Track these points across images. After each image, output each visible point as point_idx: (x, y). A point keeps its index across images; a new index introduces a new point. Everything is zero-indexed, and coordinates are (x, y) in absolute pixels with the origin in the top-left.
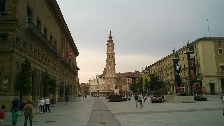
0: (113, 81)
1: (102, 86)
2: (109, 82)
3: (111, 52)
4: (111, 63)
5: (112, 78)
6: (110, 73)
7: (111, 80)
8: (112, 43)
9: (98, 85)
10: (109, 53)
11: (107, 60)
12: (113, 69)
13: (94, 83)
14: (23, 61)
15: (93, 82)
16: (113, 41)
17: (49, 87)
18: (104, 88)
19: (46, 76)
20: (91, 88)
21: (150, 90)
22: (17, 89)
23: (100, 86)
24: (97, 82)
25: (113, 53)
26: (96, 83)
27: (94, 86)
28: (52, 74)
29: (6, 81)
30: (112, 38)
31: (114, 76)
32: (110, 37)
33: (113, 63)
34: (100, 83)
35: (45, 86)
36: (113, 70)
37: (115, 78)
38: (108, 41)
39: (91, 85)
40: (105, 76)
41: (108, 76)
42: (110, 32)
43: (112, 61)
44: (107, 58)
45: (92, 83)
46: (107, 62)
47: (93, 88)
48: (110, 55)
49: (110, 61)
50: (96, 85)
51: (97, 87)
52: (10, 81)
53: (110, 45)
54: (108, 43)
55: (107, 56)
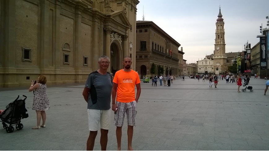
0: (222, 61)
1: (210, 66)
2: (217, 63)
3: (220, 32)
4: (220, 43)
5: (220, 59)
6: (219, 54)
7: (219, 60)
8: (221, 22)
9: (206, 66)
10: (218, 33)
11: (216, 40)
12: (222, 49)
13: (203, 64)
14: (152, 63)
15: (201, 62)
16: (223, 20)
17: (160, 71)
18: (213, 68)
19: (159, 67)
20: (199, 69)
21: (240, 72)
22: (151, 72)
23: (209, 66)
24: (205, 62)
25: (223, 33)
26: (204, 64)
27: (202, 67)
28: (161, 64)
29: (148, 70)
30: (222, 16)
31: (223, 57)
32: (220, 15)
33: (222, 43)
34: (208, 64)
35: (159, 71)
36: (222, 51)
37: (224, 59)
38: (218, 20)
39: (199, 66)
40: (213, 57)
41: (216, 57)
42: (220, 10)
43: (221, 42)
44: (216, 39)
45: (200, 64)
46: (216, 42)
47: (201, 68)
48: (219, 35)
49: (219, 41)
50: (204, 66)
51: (205, 67)
52: (149, 70)
53: (219, 24)
54: (217, 22)
55: (216, 36)
